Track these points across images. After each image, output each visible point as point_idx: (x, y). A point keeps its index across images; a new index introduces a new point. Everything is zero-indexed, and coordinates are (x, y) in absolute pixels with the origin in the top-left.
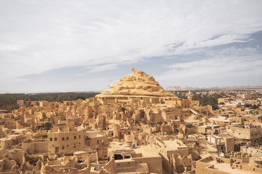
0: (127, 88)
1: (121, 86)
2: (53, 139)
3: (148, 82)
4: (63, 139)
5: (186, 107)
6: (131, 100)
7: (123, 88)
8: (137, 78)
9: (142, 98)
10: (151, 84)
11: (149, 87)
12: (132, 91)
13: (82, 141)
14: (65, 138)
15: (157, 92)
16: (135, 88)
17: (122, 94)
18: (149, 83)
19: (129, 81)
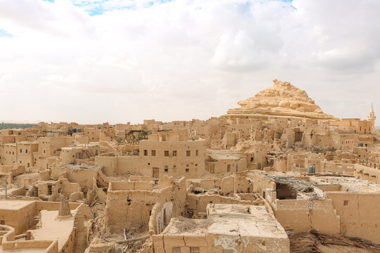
0: (266, 105)
1: (257, 103)
2: (149, 153)
3: (298, 98)
4: (167, 153)
5: (365, 133)
6: (273, 120)
7: (260, 105)
8: (281, 93)
9: (289, 119)
10: (303, 101)
11: (299, 105)
12: (273, 110)
13: (201, 161)
14: (171, 152)
15: (313, 113)
16: (277, 106)
17: (260, 113)
18: (299, 100)
19: (269, 96)
